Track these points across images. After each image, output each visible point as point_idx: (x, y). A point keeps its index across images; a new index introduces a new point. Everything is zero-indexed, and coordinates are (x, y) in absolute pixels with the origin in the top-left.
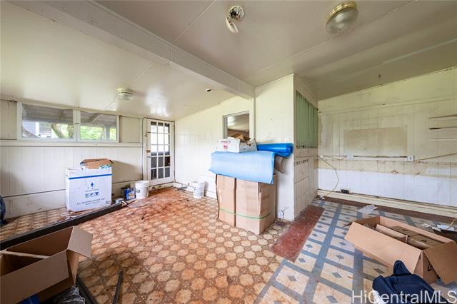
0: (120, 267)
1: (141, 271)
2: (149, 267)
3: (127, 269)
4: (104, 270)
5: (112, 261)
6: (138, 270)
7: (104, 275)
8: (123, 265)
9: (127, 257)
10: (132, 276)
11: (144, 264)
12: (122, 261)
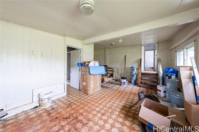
0: (129, 110)
1: (126, 104)
2: (124, 104)
3: (128, 108)
4: (133, 113)
5: (129, 114)
6: (127, 105)
7: (134, 112)
8: (128, 109)
9: (124, 111)
10: (129, 105)
11: (124, 105)
12: (126, 111)
